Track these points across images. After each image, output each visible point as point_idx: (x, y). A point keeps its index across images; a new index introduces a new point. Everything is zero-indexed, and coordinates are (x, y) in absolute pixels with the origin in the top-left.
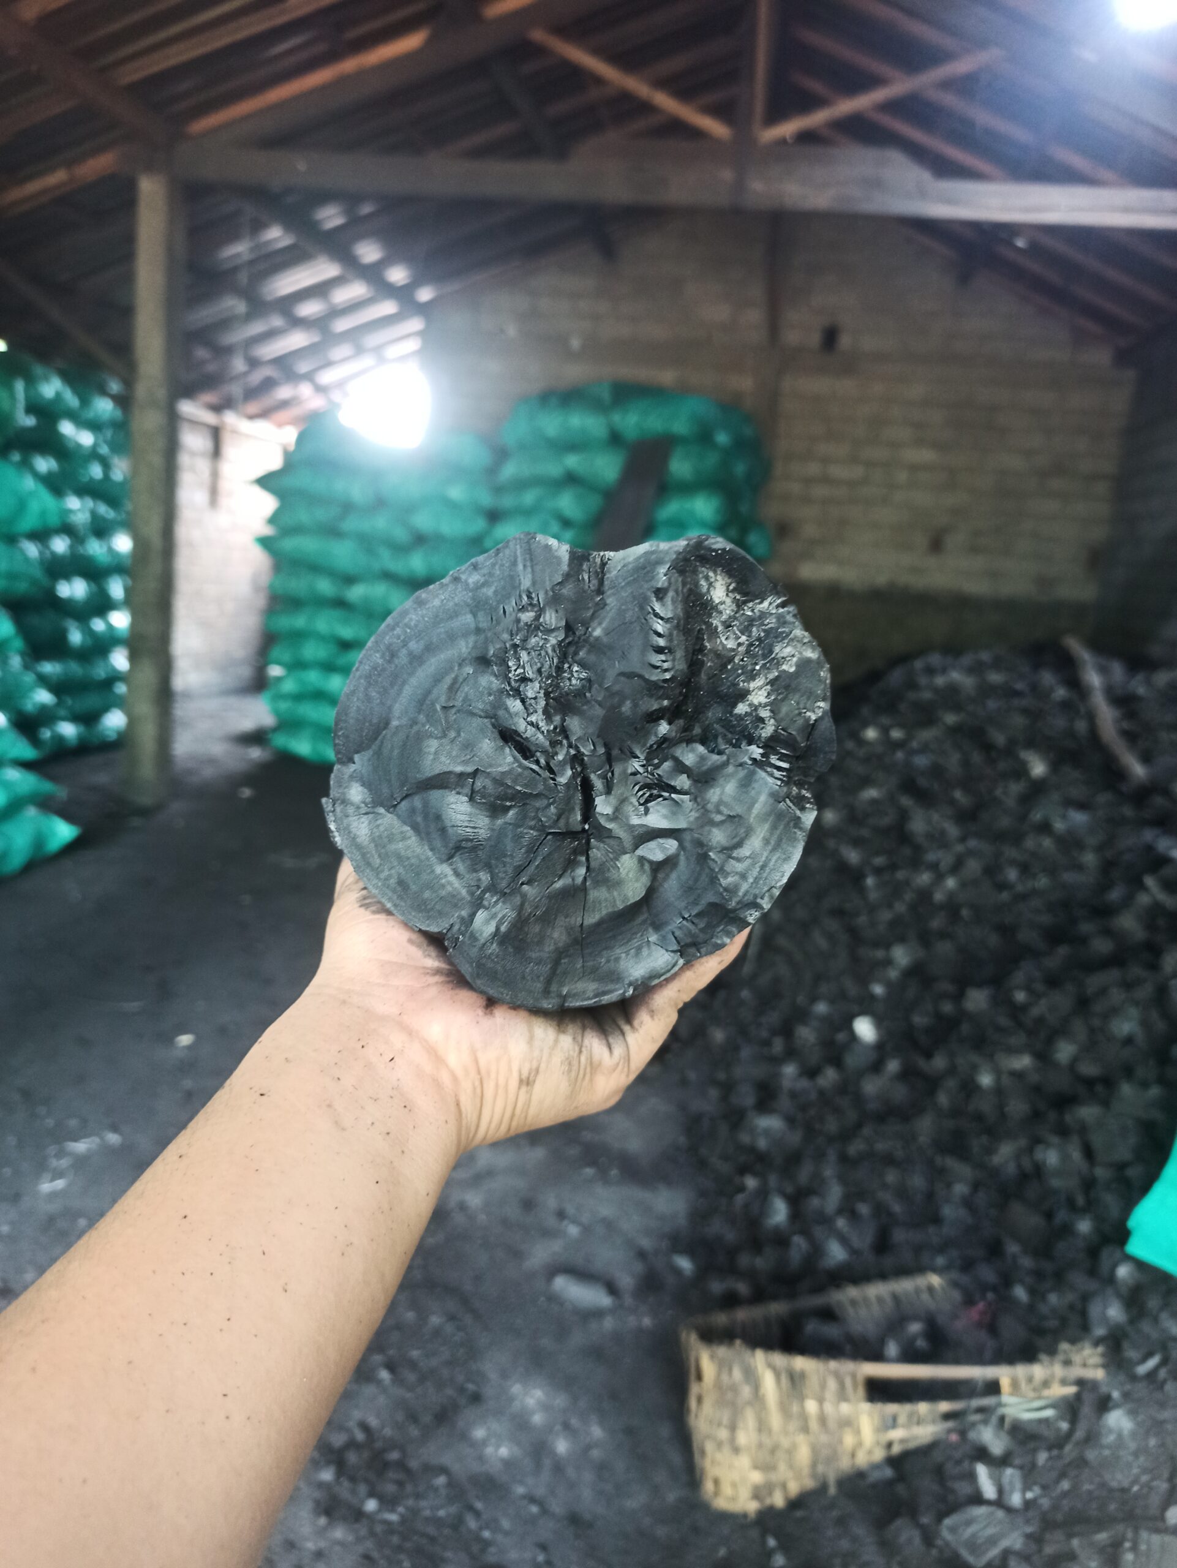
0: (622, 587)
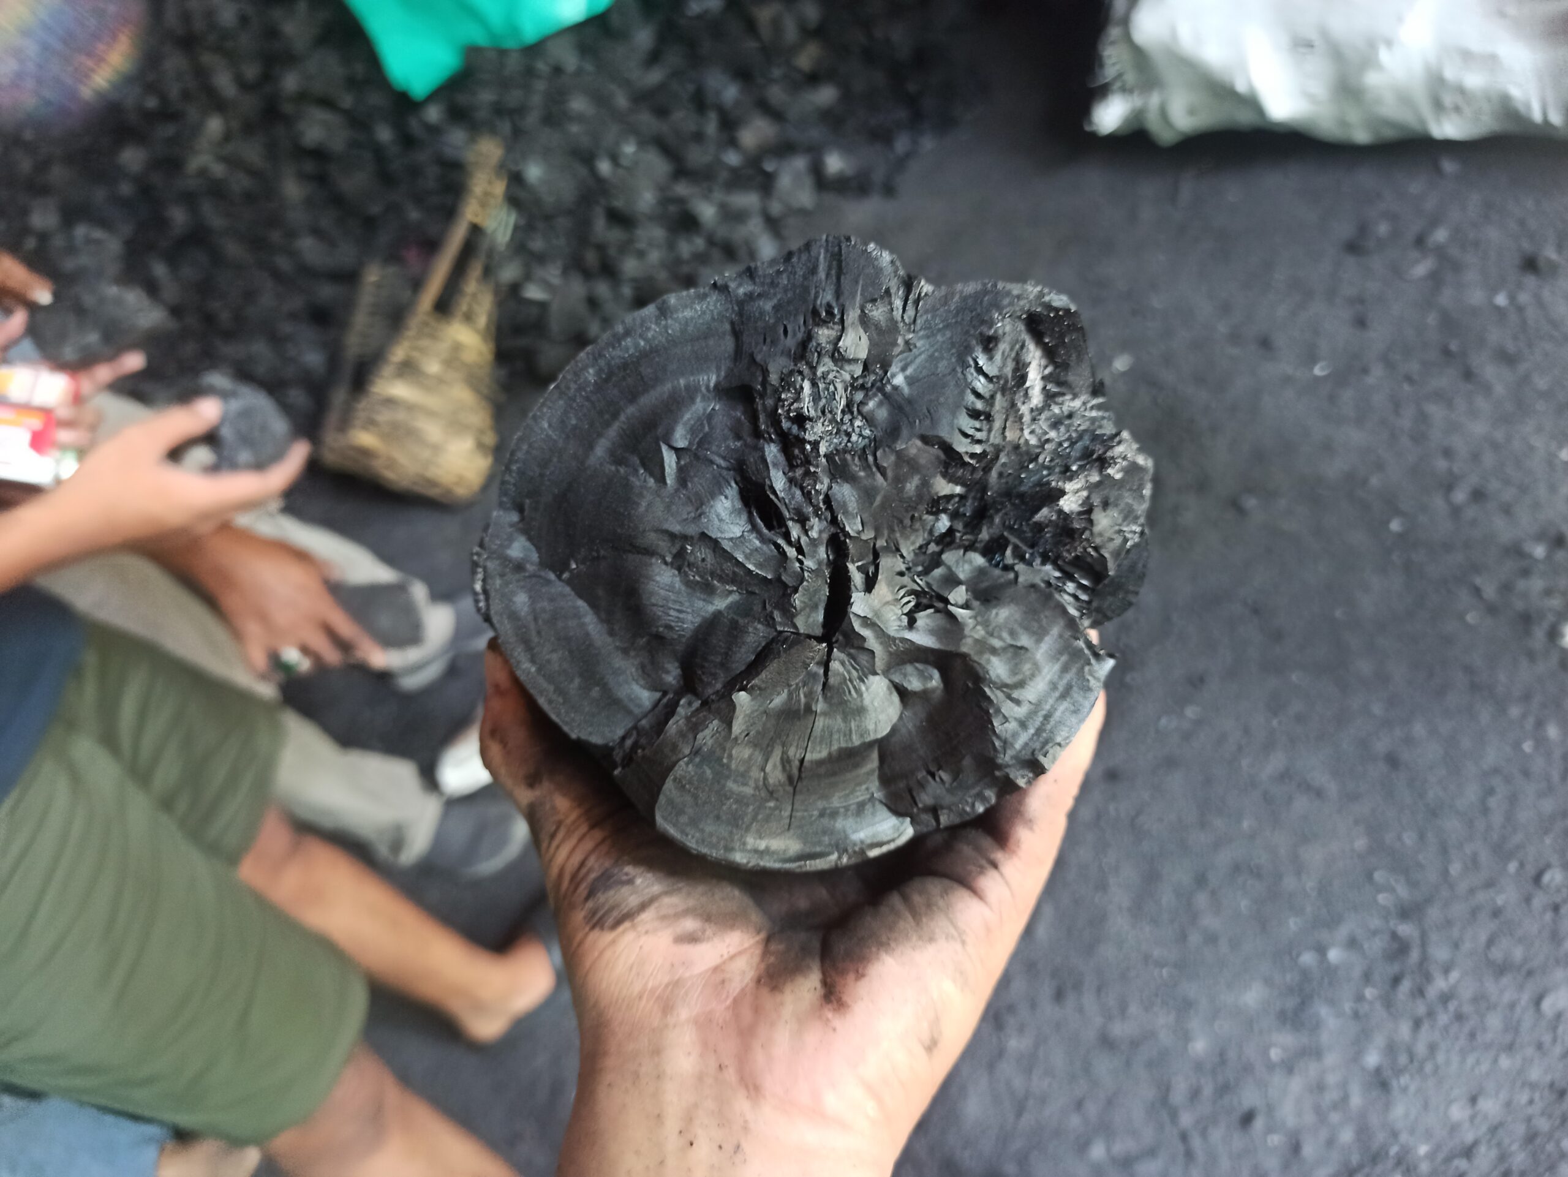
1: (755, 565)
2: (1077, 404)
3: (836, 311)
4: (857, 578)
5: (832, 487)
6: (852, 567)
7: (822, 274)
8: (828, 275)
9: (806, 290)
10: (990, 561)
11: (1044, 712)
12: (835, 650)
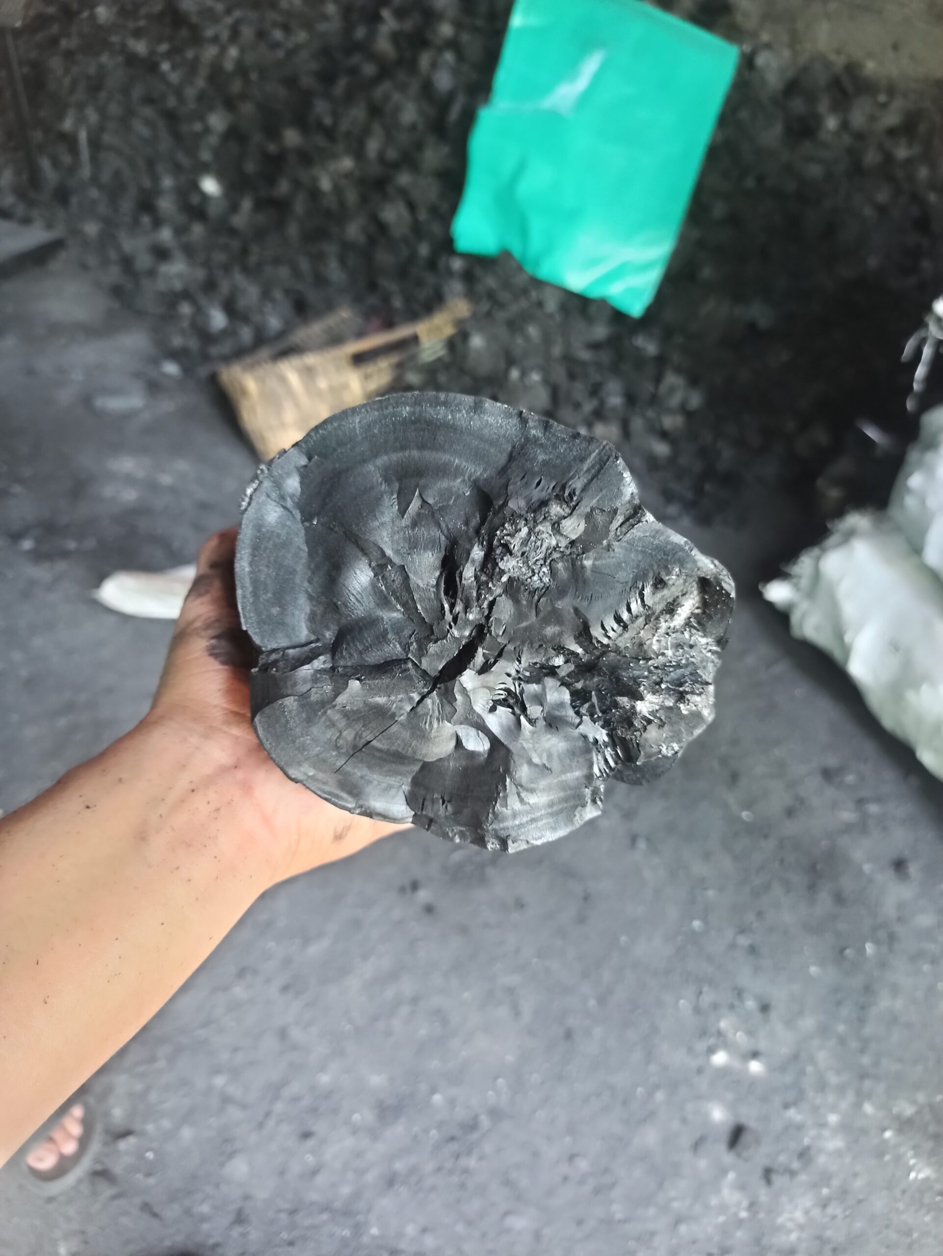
0: (637, 551)
1: (422, 607)
2: (704, 641)
3: (575, 498)
4: (479, 659)
5: (502, 596)
6: (480, 651)
7: (586, 466)
8: (588, 470)
9: (569, 467)
10: (572, 701)
11: (533, 816)
12: (435, 692)
